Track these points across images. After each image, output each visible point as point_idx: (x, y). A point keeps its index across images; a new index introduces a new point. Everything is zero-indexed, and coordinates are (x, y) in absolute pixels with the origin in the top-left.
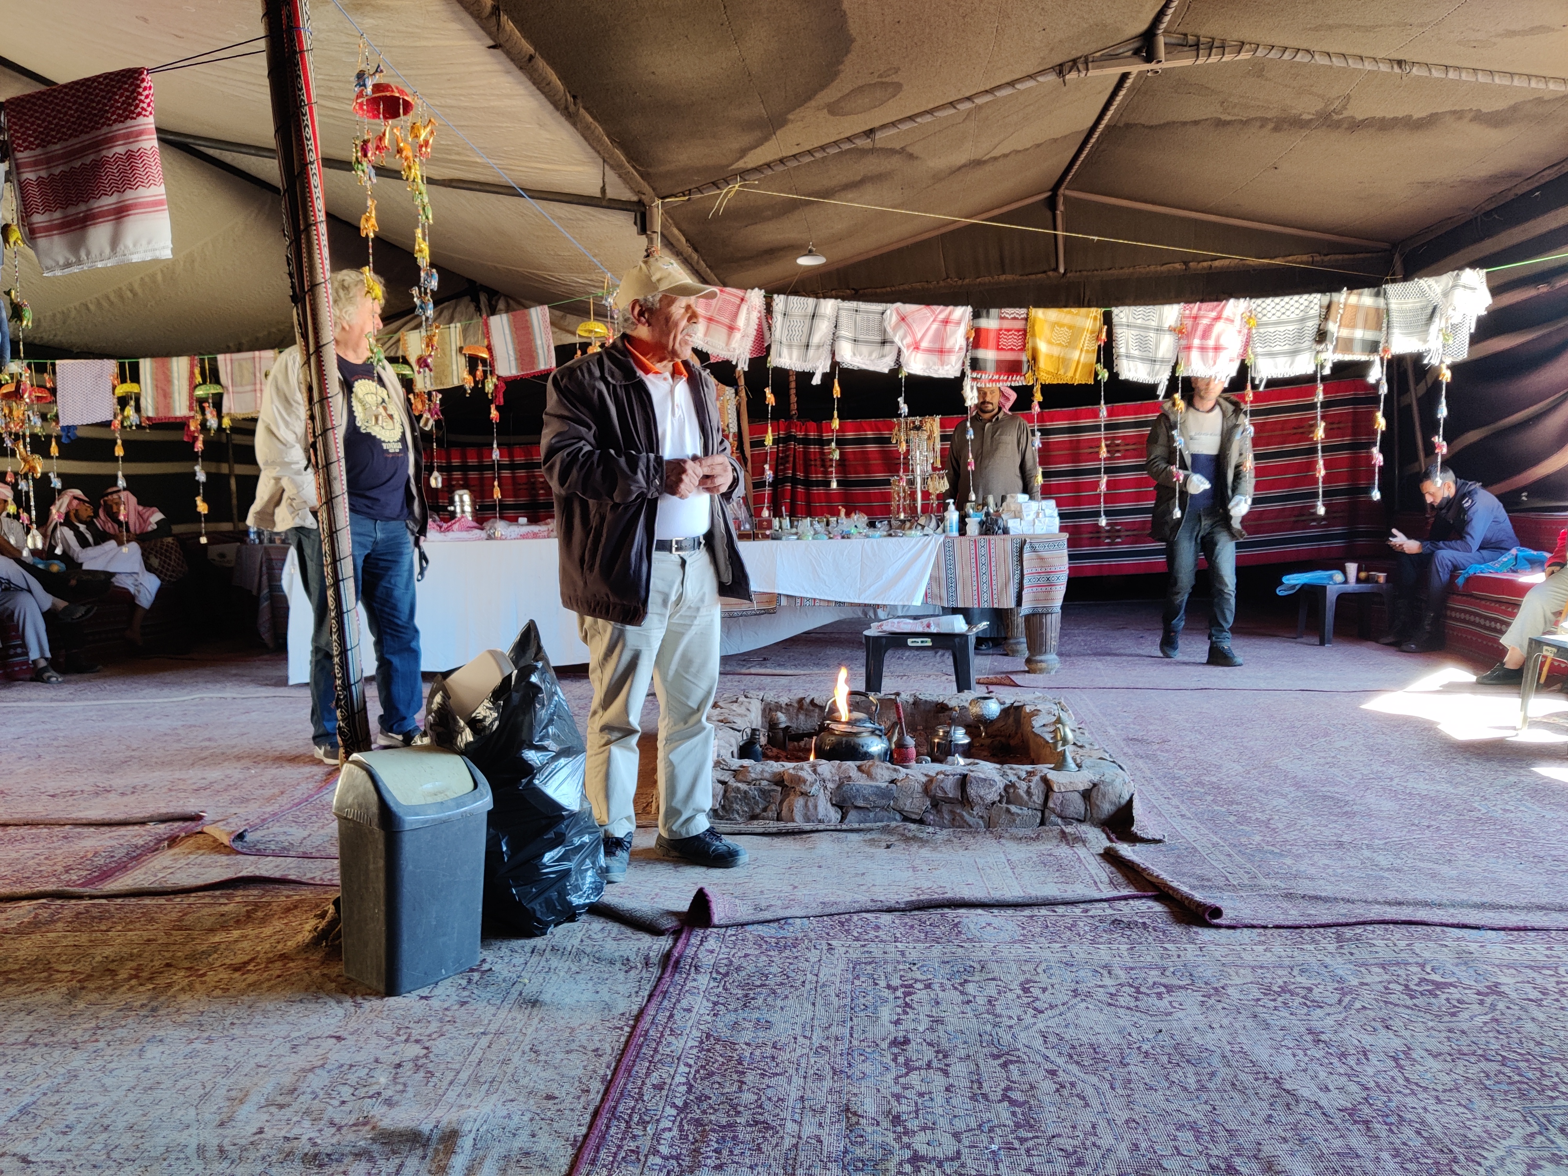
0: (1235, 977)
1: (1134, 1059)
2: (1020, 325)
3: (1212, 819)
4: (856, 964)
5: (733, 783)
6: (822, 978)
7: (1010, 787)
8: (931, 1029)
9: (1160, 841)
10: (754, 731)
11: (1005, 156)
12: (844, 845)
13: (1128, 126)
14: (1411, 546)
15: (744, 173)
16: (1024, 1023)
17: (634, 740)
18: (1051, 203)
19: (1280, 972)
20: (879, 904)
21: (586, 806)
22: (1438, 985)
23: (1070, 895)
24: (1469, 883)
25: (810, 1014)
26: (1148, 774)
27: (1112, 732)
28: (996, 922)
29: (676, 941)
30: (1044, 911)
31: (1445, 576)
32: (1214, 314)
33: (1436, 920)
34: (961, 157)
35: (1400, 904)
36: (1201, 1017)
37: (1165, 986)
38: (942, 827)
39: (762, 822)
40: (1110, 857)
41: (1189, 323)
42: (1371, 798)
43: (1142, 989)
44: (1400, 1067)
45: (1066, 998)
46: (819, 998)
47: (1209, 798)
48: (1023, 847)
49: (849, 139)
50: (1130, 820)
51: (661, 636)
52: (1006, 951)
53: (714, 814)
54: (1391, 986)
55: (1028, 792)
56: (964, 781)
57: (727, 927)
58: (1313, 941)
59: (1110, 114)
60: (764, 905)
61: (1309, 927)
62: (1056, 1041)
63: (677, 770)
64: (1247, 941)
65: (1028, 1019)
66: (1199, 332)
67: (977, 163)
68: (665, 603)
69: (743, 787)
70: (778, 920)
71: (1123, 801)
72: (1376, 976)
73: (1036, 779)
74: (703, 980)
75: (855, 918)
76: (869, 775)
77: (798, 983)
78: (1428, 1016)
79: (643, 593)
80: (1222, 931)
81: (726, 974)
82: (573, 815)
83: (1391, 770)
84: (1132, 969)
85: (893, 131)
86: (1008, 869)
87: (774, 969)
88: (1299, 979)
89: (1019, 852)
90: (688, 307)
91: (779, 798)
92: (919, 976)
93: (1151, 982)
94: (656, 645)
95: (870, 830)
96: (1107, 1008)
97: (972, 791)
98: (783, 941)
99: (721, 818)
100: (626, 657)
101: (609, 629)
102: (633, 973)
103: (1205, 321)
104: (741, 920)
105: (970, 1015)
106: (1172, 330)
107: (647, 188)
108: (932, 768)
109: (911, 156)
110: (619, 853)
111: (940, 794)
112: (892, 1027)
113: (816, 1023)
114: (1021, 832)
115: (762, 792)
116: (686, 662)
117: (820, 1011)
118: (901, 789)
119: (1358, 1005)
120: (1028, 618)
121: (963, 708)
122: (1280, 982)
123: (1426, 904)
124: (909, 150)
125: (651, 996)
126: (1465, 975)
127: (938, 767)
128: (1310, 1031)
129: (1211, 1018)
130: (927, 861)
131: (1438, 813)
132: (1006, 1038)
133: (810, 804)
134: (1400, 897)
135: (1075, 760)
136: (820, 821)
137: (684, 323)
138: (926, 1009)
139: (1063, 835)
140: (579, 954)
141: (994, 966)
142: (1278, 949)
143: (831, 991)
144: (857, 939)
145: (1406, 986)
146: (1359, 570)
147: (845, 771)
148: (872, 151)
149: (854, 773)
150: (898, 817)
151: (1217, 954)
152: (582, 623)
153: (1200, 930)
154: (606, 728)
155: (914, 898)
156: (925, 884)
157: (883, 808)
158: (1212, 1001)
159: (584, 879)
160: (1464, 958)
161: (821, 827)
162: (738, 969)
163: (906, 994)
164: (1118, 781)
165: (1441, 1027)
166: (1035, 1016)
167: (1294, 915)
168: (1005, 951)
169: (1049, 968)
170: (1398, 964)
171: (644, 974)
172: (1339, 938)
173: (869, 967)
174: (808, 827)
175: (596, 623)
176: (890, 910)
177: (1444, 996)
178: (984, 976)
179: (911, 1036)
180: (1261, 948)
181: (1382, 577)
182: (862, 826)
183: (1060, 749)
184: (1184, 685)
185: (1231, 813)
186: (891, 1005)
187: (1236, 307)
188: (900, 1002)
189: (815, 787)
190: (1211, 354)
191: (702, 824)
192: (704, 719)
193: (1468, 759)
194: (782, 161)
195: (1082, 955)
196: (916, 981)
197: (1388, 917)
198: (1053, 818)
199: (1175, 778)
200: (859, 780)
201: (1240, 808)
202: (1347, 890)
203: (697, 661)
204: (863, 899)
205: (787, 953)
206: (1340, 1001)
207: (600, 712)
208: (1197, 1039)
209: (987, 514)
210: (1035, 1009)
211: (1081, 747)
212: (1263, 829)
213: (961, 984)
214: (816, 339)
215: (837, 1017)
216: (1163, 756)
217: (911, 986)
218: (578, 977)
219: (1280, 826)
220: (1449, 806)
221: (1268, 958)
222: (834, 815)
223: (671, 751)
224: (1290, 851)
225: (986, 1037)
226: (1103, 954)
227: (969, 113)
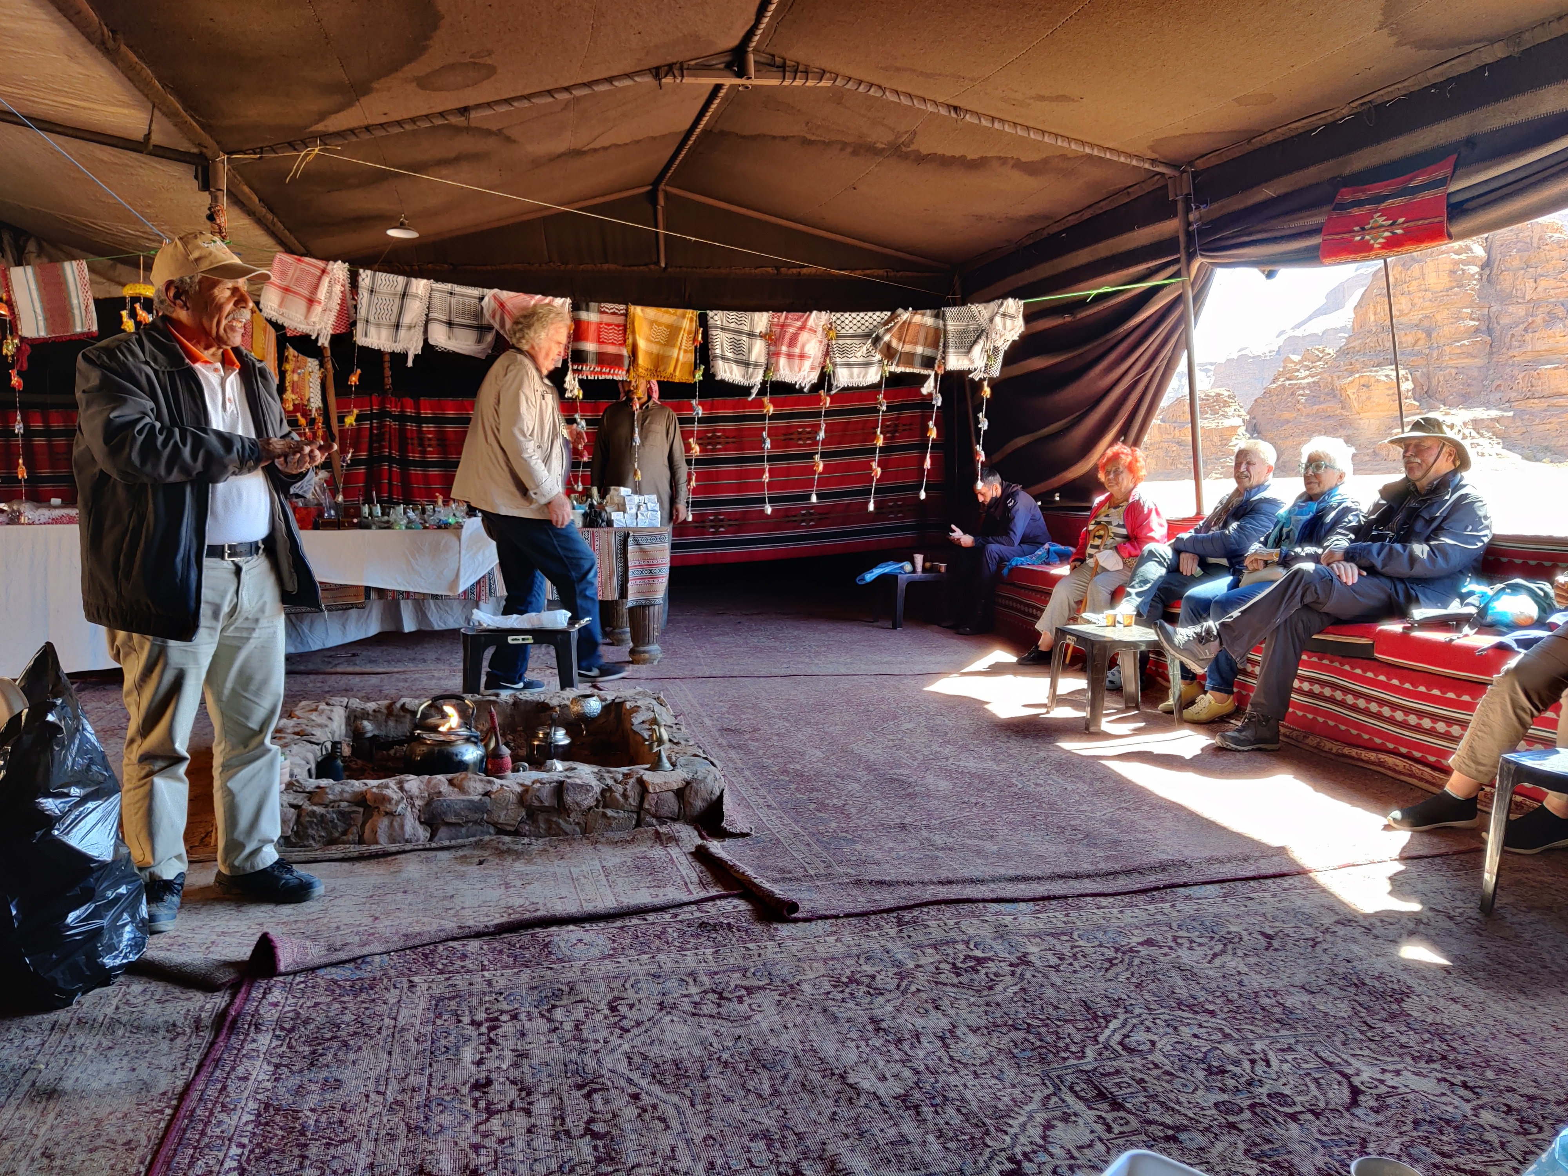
0: (809, 972)
1: (714, 1070)
2: (620, 320)
3: (795, 808)
4: (440, 1000)
5: (308, 807)
6: (401, 1021)
7: (607, 791)
8: (516, 1065)
9: (747, 835)
10: (335, 744)
11: (605, 149)
12: (433, 866)
13: (723, 133)
14: (967, 540)
15: (325, 137)
16: (610, 1046)
17: (182, 769)
18: (652, 197)
19: (849, 962)
20: (467, 930)
21: (123, 851)
22: (980, 961)
23: (660, 900)
24: (1007, 857)
25: (385, 1065)
26: (740, 765)
27: (708, 722)
28: (587, 937)
29: (233, 997)
30: (635, 921)
31: (993, 568)
32: (799, 324)
33: (979, 896)
34: (560, 145)
35: (950, 882)
36: (777, 1018)
37: (746, 988)
38: (538, 836)
39: (342, 846)
40: (701, 855)
41: (777, 330)
42: (930, 779)
43: (725, 994)
44: (946, 1046)
45: (652, 1013)
46: (396, 1045)
47: (793, 786)
48: (619, 851)
49: (442, 114)
50: (720, 815)
51: (212, 651)
52: (596, 969)
53: (285, 842)
54: (942, 966)
55: (625, 795)
56: (560, 788)
57: (295, 973)
58: (878, 927)
59: (706, 119)
60: (338, 944)
61: (874, 913)
62: (640, 1061)
63: (239, 798)
64: (821, 932)
65: (615, 1041)
66: (787, 340)
67: (577, 153)
68: (216, 615)
69: (318, 809)
70: (353, 960)
71: (714, 797)
72: (929, 957)
73: (632, 781)
74: (264, 1040)
75: (441, 948)
76: (462, 789)
77: (374, 1031)
78: (971, 992)
79: (193, 604)
80: (799, 924)
81: (292, 1030)
82: (103, 865)
83: (948, 750)
84: (716, 973)
85: (488, 112)
86: (602, 877)
87: (348, 1017)
88: (865, 967)
89: (613, 857)
90: (235, 290)
91: (360, 819)
92: (505, 1006)
93: (733, 986)
94: (206, 662)
95: (462, 846)
96: (690, 1019)
97: (569, 799)
98: (359, 983)
99: (294, 845)
100: (169, 677)
101: (147, 646)
102: (179, 1041)
103: (791, 330)
104: (311, 964)
105: (556, 1044)
106: (762, 336)
107: (209, 141)
108: (529, 776)
109: (509, 139)
110: (168, 898)
111: (536, 803)
112: (474, 1069)
113: (392, 1074)
114: (617, 836)
115: (342, 814)
116: (245, 679)
117: (397, 1060)
118: (495, 802)
119: (913, 988)
120: (631, 610)
121: (563, 707)
122: (848, 972)
123: (972, 881)
124: (507, 132)
125: (200, 1067)
126: (1000, 949)
127: (535, 775)
128: (873, 1020)
129: (786, 1017)
130: (520, 875)
131: (984, 790)
132: (592, 1064)
133: (396, 824)
134: (951, 876)
135: (669, 758)
136: (407, 841)
137: (229, 307)
138: (511, 1044)
139: (658, 835)
140: (112, 1025)
141: (582, 987)
142: (847, 939)
143: (410, 1036)
144: (441, 972)
145: (954, 964)
146: (925, 561)
147: (435, 786)
148: (468, 129)
149: (445, 788)
150: (492, 830)
151: (794, 950)
152: (113, 640)
153: (779, 926)
154: (146, 758)
155: (505, 919)
156: (517, 902)
157: (475, 822)
158: (788, 1000)
159: (121, 935)
160: (1001, 933)
161: (408, 847)
162: (306, 1022)
163: (491, 1029)
164: (710, 778)
165: (981, 1001)
166: (621, 1037)
167: (861, 900)
168: (594, 969)
169: (637, 982)
170: (947, 943)
171: (194, 1040)
172: (900, 922)
173: (453, 1003)
174: (393, 848)
175: (130, 638)
176: (478, 935)
177: (983, 971)
178: (573, 998)
179: (493, 1076)
180: (832, 939)
181: (943, 566)
182: (453, 842)
183: (655, 749)
184: (775, 671)
185: (811, 801)
186: (473, 1044)
187: (818, 319)
188: (484, 1039)
189: (402, 805)
190: (797, 361)
191: (270, 855)
192: (267, 741)
193: (1009, 737)
194: (368, 128)
195: (669, 965)
196: (502, 1012)
197: (940, 897)
198: (648, 819)
199: (764, 767)
200: (450, 794)
201: (819, 795)
202: (908, 872)
203: (258, 677)
204: (450, 925)
205: (364, 996)
206: (899, 986)
207: (139, 741)
208: (773, 1042)
209: (591, 506)
210: (622, 1028)
211: (677, 744)
212: (839, 815)
213: (549, 1011)
214: (406, 320)
215: (415, 1064)
216: (753, 745)
217: (497, 1019)
218: (110, 1054)
219: (853, 811)
220: (992, 783)
221: (839, 949)
222: (423, 833)
223: (230, 778)
224: (861, 836)
225: (572, 1067)
226: (690, 961)
227: (567, 104)
